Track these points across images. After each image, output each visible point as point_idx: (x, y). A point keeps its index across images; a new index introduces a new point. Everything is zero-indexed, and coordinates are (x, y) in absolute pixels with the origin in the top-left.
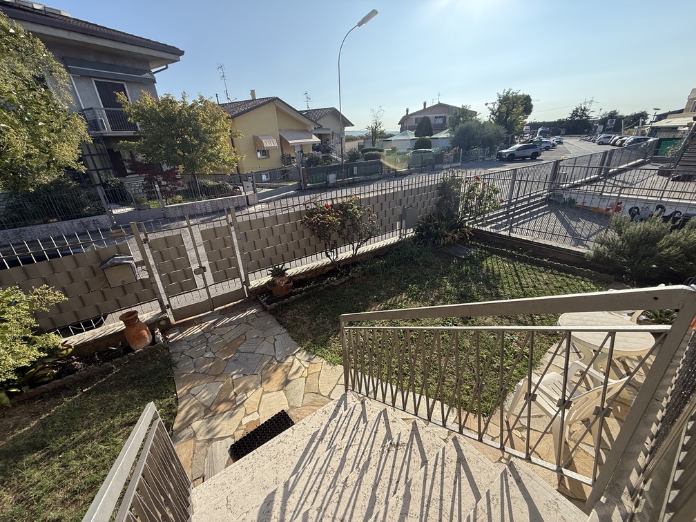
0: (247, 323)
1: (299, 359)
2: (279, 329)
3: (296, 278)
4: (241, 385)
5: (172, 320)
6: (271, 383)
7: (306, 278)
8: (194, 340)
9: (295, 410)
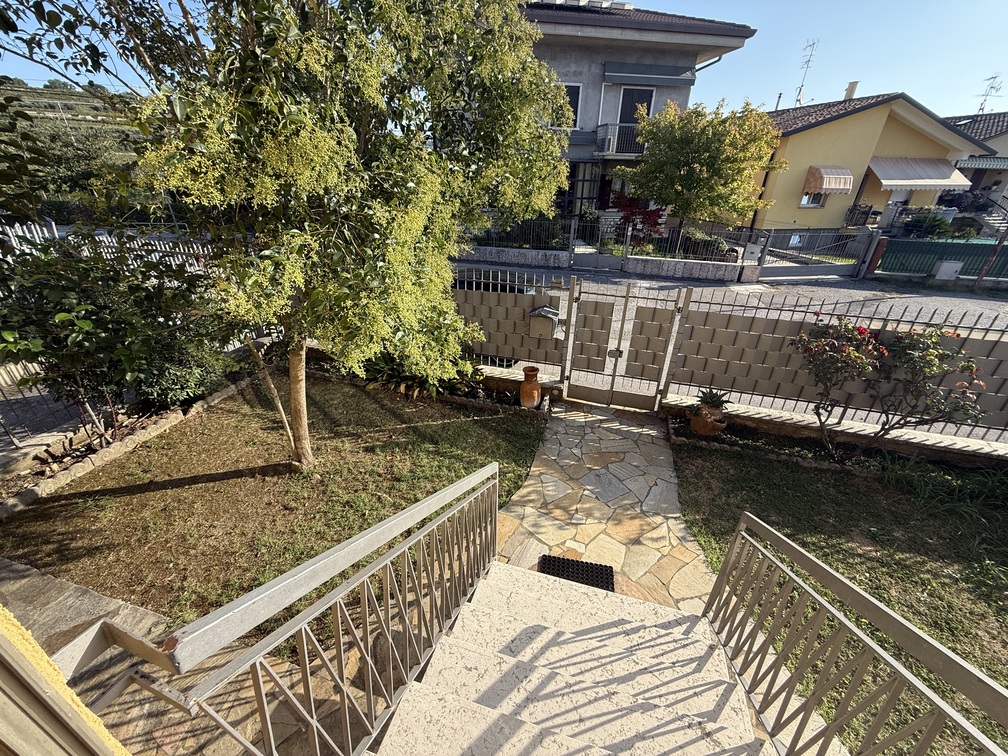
0: (636, 442)
1: (670, 528)
2: (669, 474)
3: (738, 421)
4: (587, 506)
5: (565, 394)
6: (618, 528)
7: (756, 429)
8: (572, 427)
9: (625, 579)
